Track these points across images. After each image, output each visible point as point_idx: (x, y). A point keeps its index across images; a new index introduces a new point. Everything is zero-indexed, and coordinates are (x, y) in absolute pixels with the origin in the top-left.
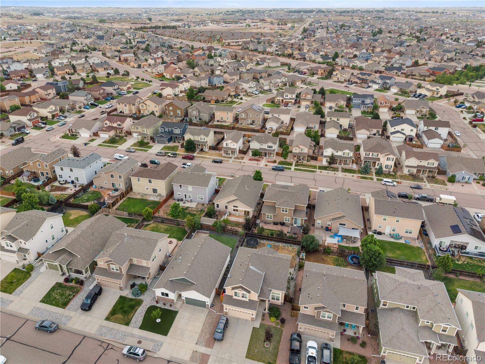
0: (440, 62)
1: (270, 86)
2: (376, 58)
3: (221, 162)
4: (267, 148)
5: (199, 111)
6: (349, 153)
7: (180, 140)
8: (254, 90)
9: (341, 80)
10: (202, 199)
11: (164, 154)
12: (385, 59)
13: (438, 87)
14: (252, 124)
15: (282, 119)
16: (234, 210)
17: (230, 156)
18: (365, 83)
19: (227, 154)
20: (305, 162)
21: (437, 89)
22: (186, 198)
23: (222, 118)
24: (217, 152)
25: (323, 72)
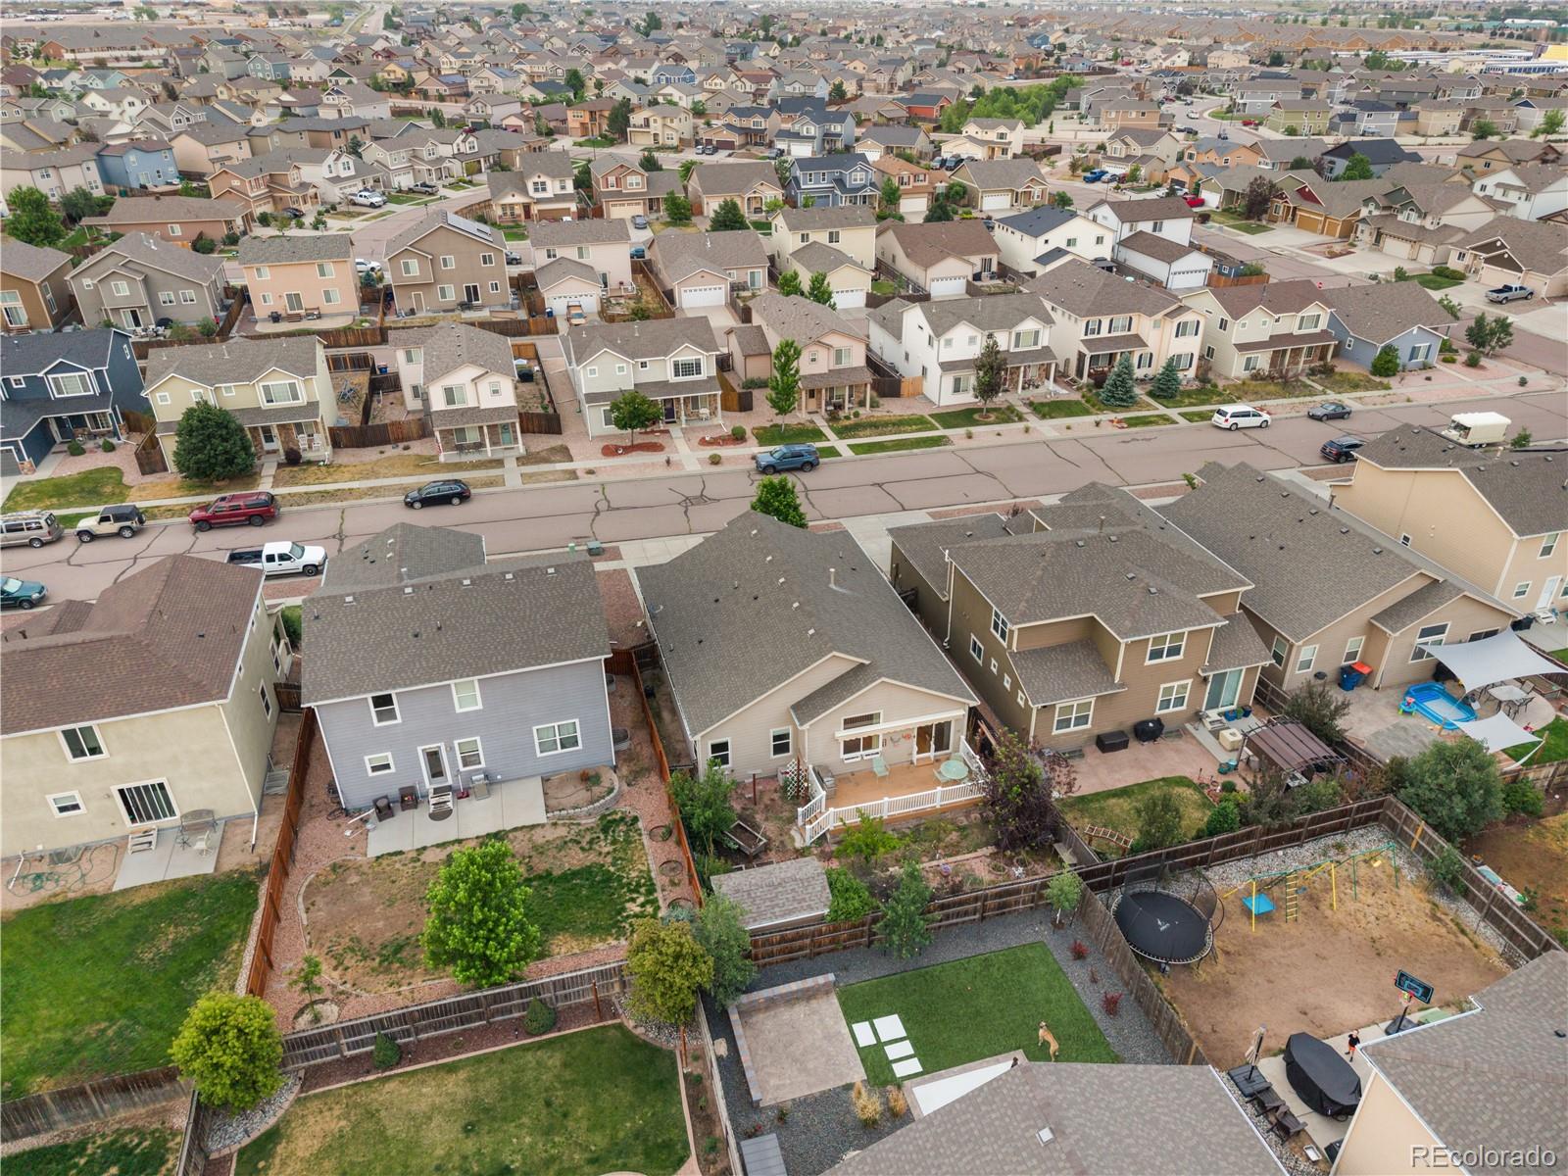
0: (890, 92)
1: (416, 173)
2: (718, 81)
3: (464, 497)
4: (673, 379)
5: (146, 281)
6: (1037, 333)
7: (115, 434)
8: (354, 190)
9: (669, 143)
10: (569, 742)
11: (43, 534)
12: (748, 84)
13: (1003, 130)
14: (466, 306)
15: (600, 269)
16: (851, 746)
17: (489, 451)
18: (756, 144)
19: (460, 448)
20: (865, 412)
21: (1002, 136)
22: (437, 772)
23: (295, 300)
24: (390, 451)
25: (587, 119)
